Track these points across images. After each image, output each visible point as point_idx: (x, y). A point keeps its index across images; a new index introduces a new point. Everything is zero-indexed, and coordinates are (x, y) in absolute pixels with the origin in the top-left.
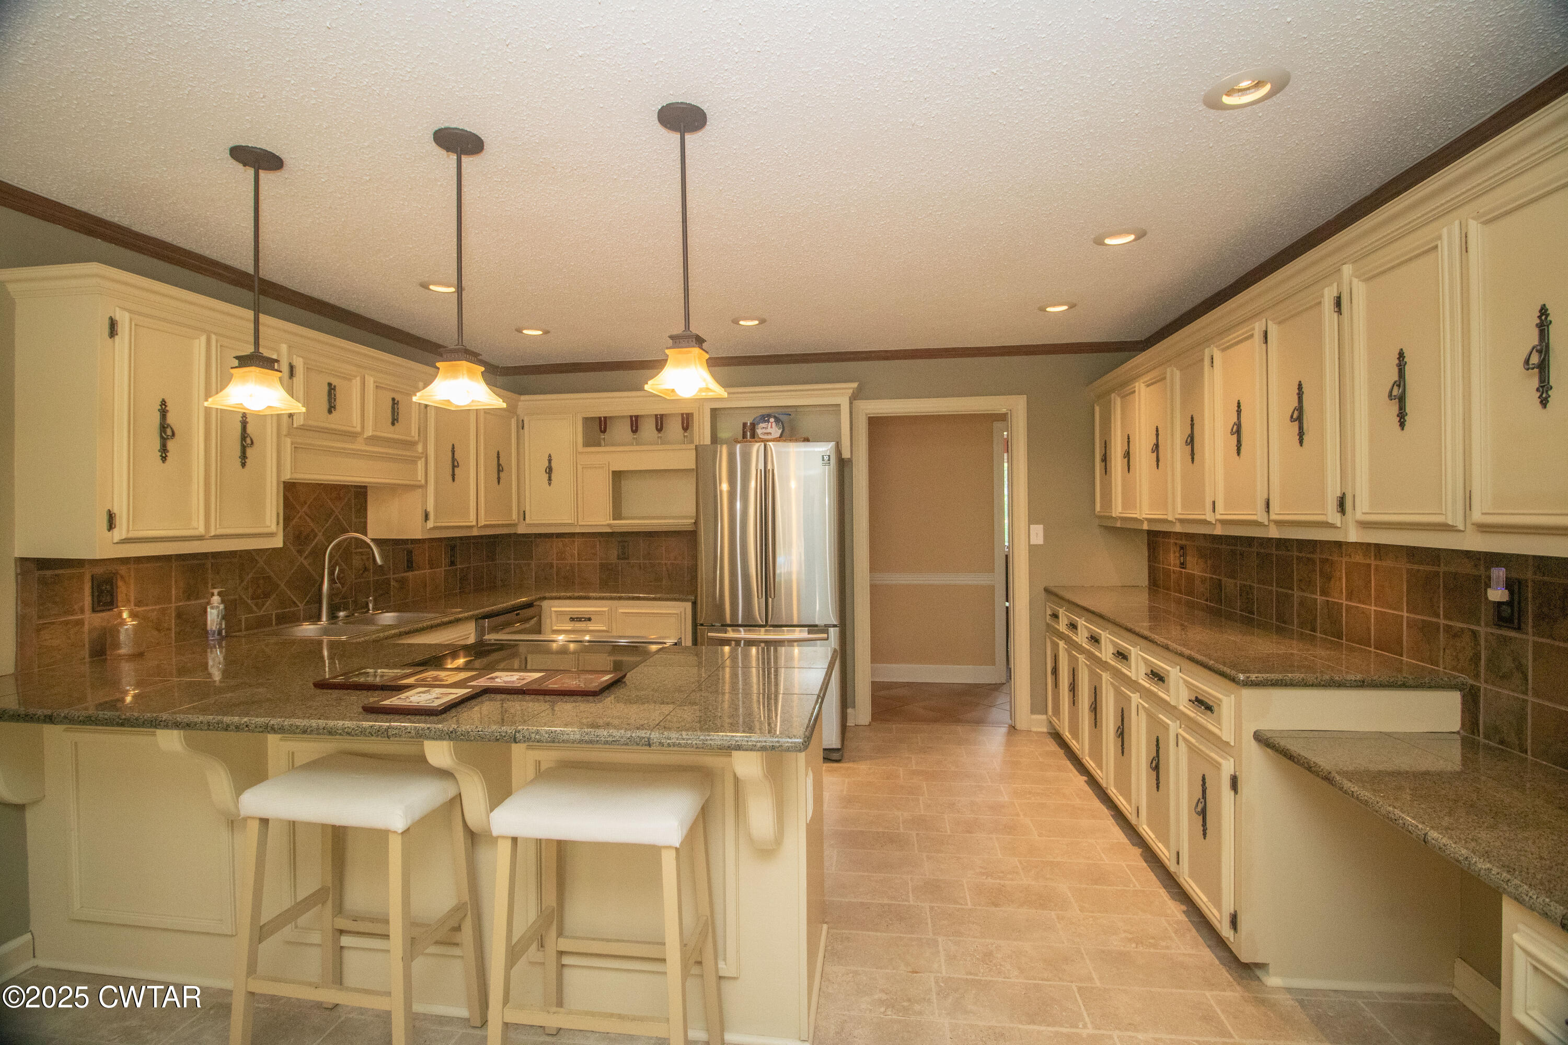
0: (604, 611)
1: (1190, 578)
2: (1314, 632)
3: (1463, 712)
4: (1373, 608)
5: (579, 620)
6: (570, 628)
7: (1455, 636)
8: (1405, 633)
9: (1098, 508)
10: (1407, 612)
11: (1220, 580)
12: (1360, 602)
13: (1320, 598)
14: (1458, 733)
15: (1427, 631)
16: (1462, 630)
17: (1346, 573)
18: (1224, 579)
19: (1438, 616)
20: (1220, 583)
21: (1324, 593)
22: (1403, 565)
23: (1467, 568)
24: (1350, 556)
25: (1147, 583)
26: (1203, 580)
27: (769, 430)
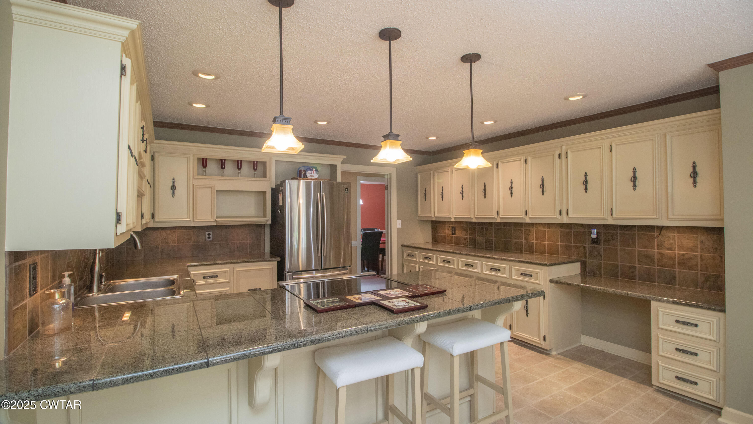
0: (227, 271)
1: (458, 239)
2: (522, 251)
3: (581, 268)
4: (547, 243)
5: (211, 277)
6: (204, 283)
7: (578, 248)
8: (559, 248)
9: (420, 213)
10: (560, 243)
11: (475, 238)
12: (541, 241)
13: (524, 241)
14: (580, 274)
15: (568, 248)
16: (580, 246)
17: (535, 233)
18: (477, 238)
19: (572, 243)
20: (475, 240)
21: (526, 239)
22: (558, 230)
23: (581, 229)
24: (537, 228)
25: (431, 241)
26: (465, 239)
27: (313, 174)
